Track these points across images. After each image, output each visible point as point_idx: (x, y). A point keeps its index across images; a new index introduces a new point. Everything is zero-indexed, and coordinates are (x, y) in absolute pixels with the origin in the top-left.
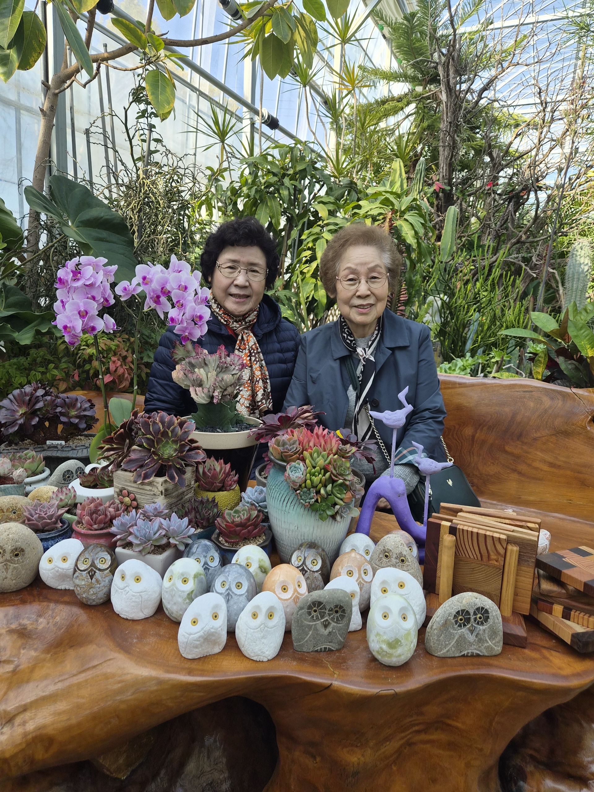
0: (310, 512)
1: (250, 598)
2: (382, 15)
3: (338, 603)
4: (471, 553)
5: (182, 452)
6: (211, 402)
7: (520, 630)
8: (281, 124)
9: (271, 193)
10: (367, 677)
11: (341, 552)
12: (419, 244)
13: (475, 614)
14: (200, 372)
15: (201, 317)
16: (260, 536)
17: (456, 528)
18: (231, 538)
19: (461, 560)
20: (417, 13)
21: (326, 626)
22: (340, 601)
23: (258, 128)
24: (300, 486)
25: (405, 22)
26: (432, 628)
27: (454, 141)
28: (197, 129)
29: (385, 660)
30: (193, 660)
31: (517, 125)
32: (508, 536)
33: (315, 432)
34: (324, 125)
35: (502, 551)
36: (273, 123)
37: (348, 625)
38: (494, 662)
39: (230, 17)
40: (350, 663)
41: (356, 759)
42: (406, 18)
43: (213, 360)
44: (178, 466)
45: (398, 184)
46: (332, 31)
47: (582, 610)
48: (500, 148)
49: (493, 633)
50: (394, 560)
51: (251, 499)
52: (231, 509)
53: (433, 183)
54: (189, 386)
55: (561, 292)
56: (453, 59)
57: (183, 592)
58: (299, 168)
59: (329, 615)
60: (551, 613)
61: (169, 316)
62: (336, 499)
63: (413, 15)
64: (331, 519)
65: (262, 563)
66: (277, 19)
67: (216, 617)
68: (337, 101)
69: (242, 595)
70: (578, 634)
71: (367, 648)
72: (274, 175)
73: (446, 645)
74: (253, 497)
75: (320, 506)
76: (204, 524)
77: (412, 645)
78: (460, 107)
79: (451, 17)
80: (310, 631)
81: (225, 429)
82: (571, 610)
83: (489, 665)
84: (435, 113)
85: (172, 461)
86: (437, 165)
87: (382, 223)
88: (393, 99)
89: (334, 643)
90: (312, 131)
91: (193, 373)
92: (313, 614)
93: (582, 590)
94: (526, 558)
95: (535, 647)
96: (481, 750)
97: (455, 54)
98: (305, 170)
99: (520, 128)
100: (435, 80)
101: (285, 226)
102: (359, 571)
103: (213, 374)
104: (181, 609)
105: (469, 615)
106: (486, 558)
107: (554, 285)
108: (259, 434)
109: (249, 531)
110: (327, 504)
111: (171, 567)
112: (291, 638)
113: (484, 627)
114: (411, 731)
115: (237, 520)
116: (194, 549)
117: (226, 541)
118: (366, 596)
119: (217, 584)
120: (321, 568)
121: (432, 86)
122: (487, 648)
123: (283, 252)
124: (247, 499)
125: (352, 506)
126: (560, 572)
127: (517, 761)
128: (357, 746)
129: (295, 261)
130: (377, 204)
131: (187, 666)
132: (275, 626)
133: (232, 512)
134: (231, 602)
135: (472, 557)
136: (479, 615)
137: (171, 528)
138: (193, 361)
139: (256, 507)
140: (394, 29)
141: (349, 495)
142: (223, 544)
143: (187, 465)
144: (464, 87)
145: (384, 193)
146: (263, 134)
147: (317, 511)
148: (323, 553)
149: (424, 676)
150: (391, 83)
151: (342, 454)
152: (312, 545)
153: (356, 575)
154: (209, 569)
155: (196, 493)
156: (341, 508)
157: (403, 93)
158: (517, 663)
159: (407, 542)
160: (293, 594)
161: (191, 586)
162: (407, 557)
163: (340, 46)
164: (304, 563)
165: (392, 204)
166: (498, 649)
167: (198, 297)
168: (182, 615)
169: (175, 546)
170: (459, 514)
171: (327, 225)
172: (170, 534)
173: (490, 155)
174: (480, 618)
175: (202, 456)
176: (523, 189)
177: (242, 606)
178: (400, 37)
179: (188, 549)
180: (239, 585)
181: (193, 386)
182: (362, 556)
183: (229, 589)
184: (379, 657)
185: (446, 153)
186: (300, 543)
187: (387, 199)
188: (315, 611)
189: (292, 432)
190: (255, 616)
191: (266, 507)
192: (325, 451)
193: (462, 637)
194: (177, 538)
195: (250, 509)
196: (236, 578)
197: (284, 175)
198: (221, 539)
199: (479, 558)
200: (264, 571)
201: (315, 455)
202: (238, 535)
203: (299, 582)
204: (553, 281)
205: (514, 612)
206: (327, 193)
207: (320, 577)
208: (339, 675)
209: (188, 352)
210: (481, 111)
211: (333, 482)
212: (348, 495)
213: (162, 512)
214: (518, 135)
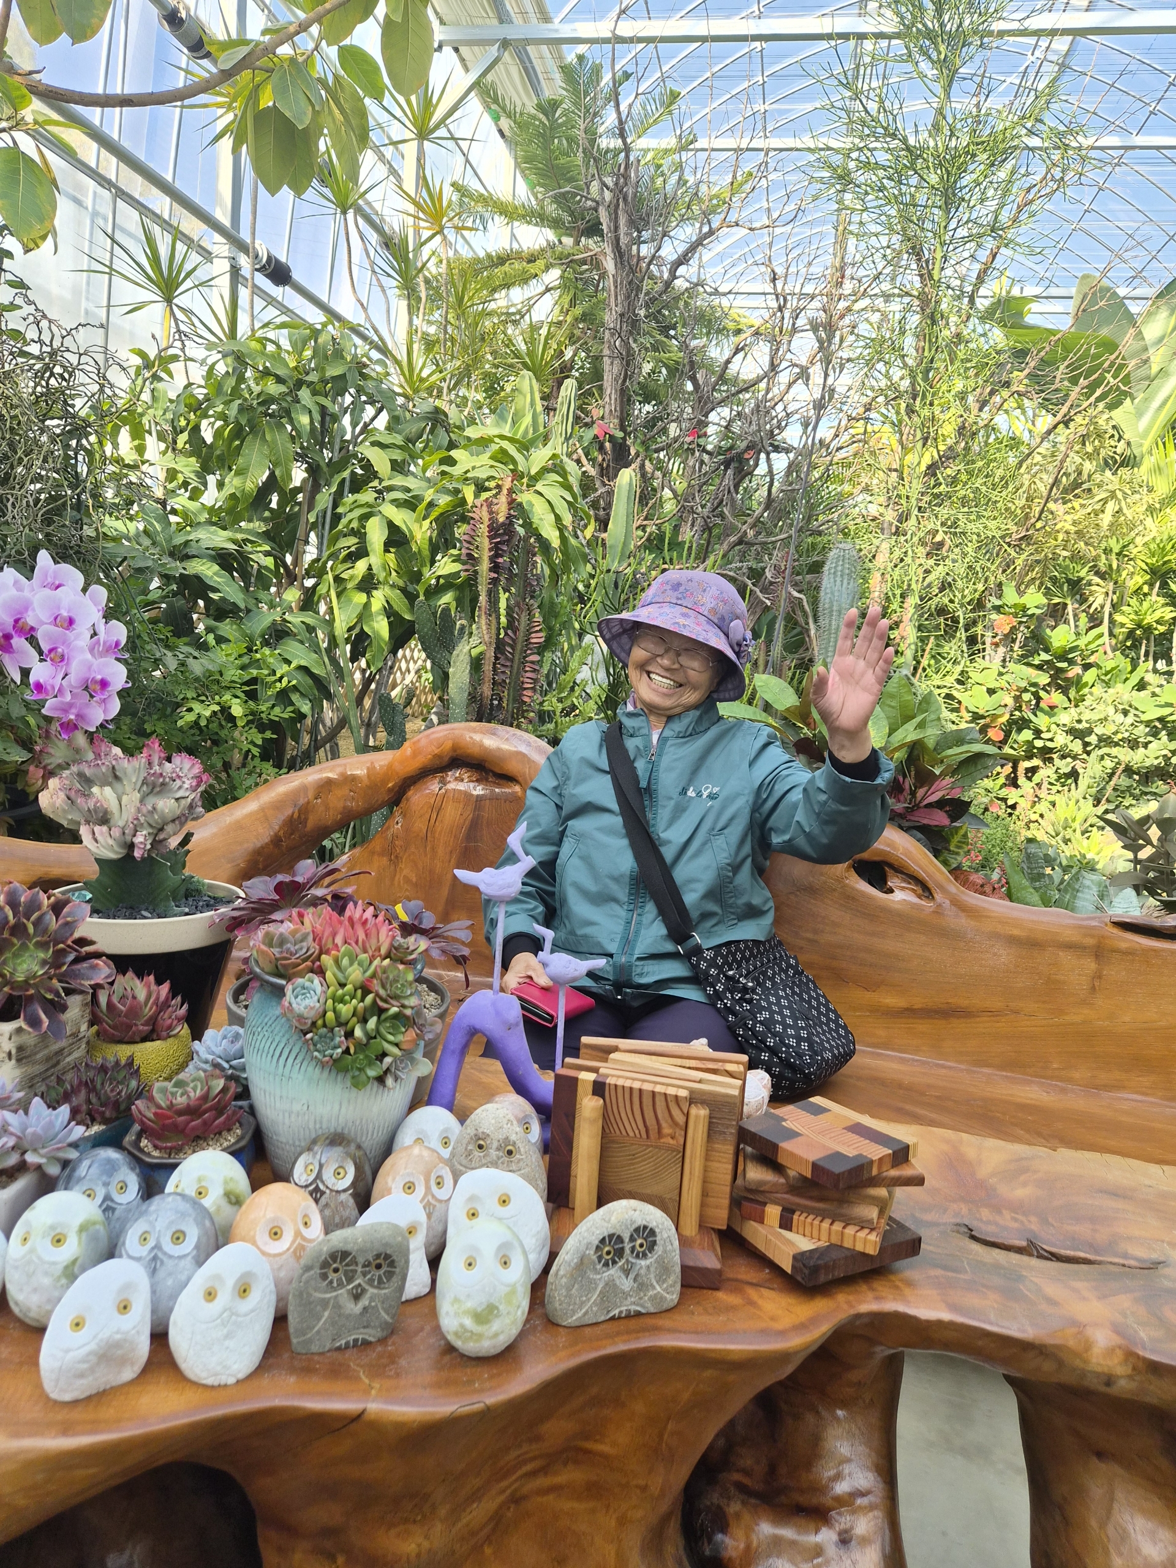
0: (334, 1073)
1: (202, 1258)
2: (495, 93)
3: (381, 1250)
4: (630, 1126)
5: (59, 967)
6: (129, 857)
7: (709, 1259)
8: (296, 275)
9: (271, 416)
10: (437, 1385)
11: (396, 1147)
12: (563, 538)
13: (632, 1239)
14: (104, 795)
15: (104, 684)
16: (229, 1130)
17: (604, 1084)
18: (167, 1139)
19: (613, 1142)
20: (561, 102)
21: (357, 1297)
22: (387, 1244)
23: (248, 276)
24: (314, 1024)
25: (541, 116)
26: (557, 1274)
27: (629, 349)
28: (110, 268)
29: (469, 1347)
30: (75, 1403)
31: (738, 332)
32: (692, 1091)
33: (348, 913)
34: (384, 291)
35: (680, 1119)
36: (279, 274)
37: (401, 1289)
38: (665, 1322)
39: (185, 50)
40: (403, 1362)
41: (413, 1546)
42: (540, 107)
43: (133, 768)
44: (49, 996)
45: (527, 420)
46: (398, 113)
47: (809, 1211)
48: (710, 370)
49: (664, 1270)
50: (493, 1153)
51: (213, 1053)
52: (168, 1079)
53: (593, 422)
54: (79, 824)
55: (812, 632)
56: (625, 199)
57: (54, 1263)
58: (333, 371)
59: (364, 1274)
60: (761, 1221)
61: (32, 679)
62: (386, 1046)
63: (554, 105)
64: (376, 1084)
65: (231, 1186)
66: (283, 78)
67: (125, 1308)
68: (411, 248)
69: (185, 1256)
70: (803, 1254)
71: (437, 1329)
72: (280, 380)
73: (582, 1303)
74: (218, 1050)
75: (354, 1061)
76: (108, 1114)
77: (519, 1313)
78: (639, 289)
79: (621, 122)
80: (325, 1310)
81: (160, 910)
82: (793, 1212)
83: (656, 1330)
84: (596, 291)
85: (35, 986)
86: (600, 388)
87: (495, 496)
88: (518, 256)
89: (374, 1327)
90: (359, 301)
91: (87, 796)
92: (332, 1276)
93: (809, 1175)
94: (721, 1128)
95: (737, 1286)
96: (644, 1489)
97: (630, 191)
98: (343, 377)
99: (743, 336)
100: (593, 230)
101: (304, 481)
102: (427, 1181)
103: (132, 799)
104: (49, 1301)
105: (622, 1242)
106: (652, 1133)
107: (801, 620)
108: (234, 918)
109: (205, 1123)
110: (367, 1057)
111: (27, 1215)
112: (286, 1329)
113: (648, 1262)
114: (520, 1473)
115: (180, 1101)
116: (82, 1170)
117: (156, 1147)
118: (440, 1228)
119: (131, 1241)
120: (354, 1184)
121: (590, 241)
122: (653, 1299)
123: (300, 533)
124: (204, 1055)
125: (419, 1055)
126: (775, 1147)
127: (714, 1498)
128: (415, 1522)
129: (325, 555)
130: (485, 459)
131: (60, 1417)
132: (252, 1311)
133: (169, 1085)
134: (161, 1274)
135: (631, 1134)
136: (639, 1241)
137: (30, 1130)
138: (88, 772)
139: (223, 1069)
140: (519, 125)
141: (411, 1034)
142: (149, 1155)
143: (69, 992)
144: (645, 250)
145: (497, 440)
146: (257, 290)
147: (347, 1071)
148: (358, 1153)
149: (540, 1367)
150: (516, 224)
151: (396, 955)
152: (336, 1139)
153: (420, 1190)
154: (114, 1210)
155: (91, 1048)
156: (395, 1061)
157: (537, 247)
158: (705, 1319)
159: (521, 1115)
160: (293, 1242)
161: (72, 1249)
162: (519, 1144)
163: (414, 144)
164: (319, 1176)
165: (514, 462)
166: (673, 1297)
167: (98, 642)
168: (49, 1314)
169: (39, 1167)
170: (612, 1056)
171: (390, 489)
172: (26, 1145)
173: (693, 379)
174: (641, 1246)
175: (103, 971)
176: (748, 448)
177: (183, 1278)
178: (530, 141)
179: (68, 1170)
180: (178, 1237)
181: (88, 822)
182: (434, 1151)
183: (158, 1246)
184: (458, 1343)
185: (615, 370)
186: (314, 1136)
187: (503, 451)
188: (336, 1270)
189: (301, 916)
190: (210, 1295)
191: (244, 1069)
192: (365, 951)
193: (610, 1285)
194: (43, 1151)
195: (210, 1076)
196: (172, 1222)
197: (299, 384)
198: (144, 1142)
199: (644, 1135)
200: (235, 1200)
201: (345, 962)
202: (183, 1131)
203: (306, 1216)
204: (799, 613)
205: (702, 1226)
206: (389, 428)
207: (351, 1202)
208: (380, 1390)
209: (77, 751)
210: (677, 299)
211: (381, 1011)
212: (407, 1036)
213: (8, 1098)
214: (737, 351)
